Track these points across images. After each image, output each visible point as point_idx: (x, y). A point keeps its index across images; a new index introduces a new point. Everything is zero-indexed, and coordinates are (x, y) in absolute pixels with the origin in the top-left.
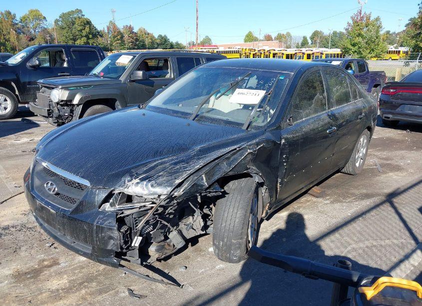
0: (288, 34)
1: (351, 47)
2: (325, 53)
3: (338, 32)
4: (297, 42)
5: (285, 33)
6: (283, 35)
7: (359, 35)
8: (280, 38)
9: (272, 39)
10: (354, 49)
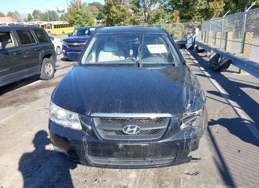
0: (16, 12)
1: (75, 20)
2: (53, 24)
3: (51, 11)
4: (24, 18)
5: (14, 12)
6: (13, 13)
7: (78, 13)
8: (10, 15)
9: (4, 16)
10: (76, 21)
